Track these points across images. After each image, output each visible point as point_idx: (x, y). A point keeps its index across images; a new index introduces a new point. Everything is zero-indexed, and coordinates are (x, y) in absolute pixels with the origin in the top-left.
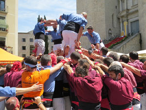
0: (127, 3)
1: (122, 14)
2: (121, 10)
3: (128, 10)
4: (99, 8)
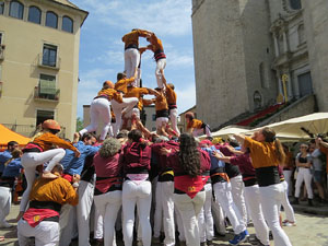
0: (288, 41)
1: (280, 63)
2: (277, 54)
3: (293, 53)
4: (233, 55)
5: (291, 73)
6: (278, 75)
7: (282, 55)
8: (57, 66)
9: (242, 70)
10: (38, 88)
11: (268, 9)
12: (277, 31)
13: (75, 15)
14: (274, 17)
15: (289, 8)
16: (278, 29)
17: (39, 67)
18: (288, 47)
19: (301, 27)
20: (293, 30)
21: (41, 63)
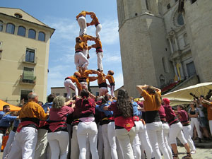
0: (178, 44)
1: (175, 57)
2: (172, 52)
3: (181, 51)
4: (145, 53)
5: (182, 63)
6: (174, 64)
7: (175, 52)
8: (35, 62)
9: (152, 62)
10: (23, 76)
11: (165, 25)
12: (171, 38)
13: (47, 31)
14: (169, 30)
15: (177, 24)
17: (23, 63)
18: (179, 47)
19: (185, 35)
20: (181, 37)
21: (24, 61)
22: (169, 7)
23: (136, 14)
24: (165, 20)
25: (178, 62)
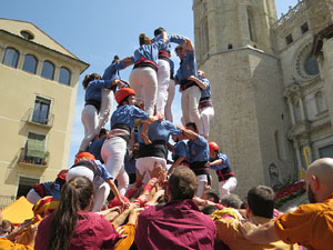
0: (305, 109)
1: (297, 132)
2: (294, 123)
3: (310, 122)
4: (244, 119)
5: (311, 145)
6: (296, 145)
7: (298, 123)
8: (49, 124)
9: (256, 137)
10: (25, 149)
11: (280, 71)
12: (291, 97)
14: (288, 81)
15: (303, 72)
16: (293, 94)
18: (306, 114)
19: (318, 95)
20: (310, 97)
21: (30, 120)
22: (290, 40)
23: (230, 47)
24: (282, 62)
25: (304, 141)
